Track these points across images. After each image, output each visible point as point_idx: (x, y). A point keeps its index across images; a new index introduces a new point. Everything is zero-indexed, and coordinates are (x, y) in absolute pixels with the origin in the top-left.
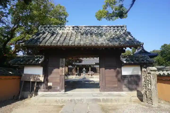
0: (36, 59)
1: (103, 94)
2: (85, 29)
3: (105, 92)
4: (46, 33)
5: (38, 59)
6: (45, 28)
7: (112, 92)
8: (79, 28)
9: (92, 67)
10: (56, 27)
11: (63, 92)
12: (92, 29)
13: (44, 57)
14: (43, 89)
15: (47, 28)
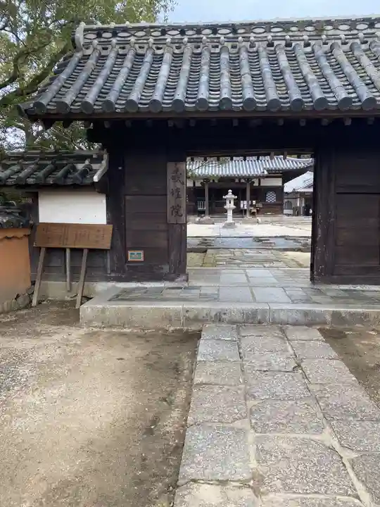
0: (80, 166)
1: (329, 294)
2: (265, 35)
3: (335, 287)
4: (107, 56)
5: (87, 166)
6: (99, 35)
7: (359, 287)
8: (240, 31)
9: (256, 184)
10: (145, 28)
11: (181, 281)
12: (291, 34)
13: (106, 156)
14: (112, 271)
15: (108, 35)
